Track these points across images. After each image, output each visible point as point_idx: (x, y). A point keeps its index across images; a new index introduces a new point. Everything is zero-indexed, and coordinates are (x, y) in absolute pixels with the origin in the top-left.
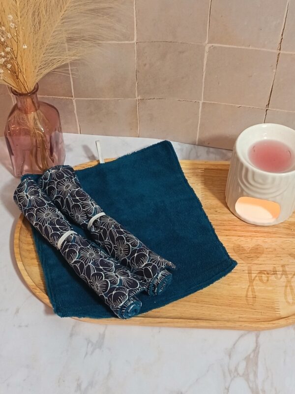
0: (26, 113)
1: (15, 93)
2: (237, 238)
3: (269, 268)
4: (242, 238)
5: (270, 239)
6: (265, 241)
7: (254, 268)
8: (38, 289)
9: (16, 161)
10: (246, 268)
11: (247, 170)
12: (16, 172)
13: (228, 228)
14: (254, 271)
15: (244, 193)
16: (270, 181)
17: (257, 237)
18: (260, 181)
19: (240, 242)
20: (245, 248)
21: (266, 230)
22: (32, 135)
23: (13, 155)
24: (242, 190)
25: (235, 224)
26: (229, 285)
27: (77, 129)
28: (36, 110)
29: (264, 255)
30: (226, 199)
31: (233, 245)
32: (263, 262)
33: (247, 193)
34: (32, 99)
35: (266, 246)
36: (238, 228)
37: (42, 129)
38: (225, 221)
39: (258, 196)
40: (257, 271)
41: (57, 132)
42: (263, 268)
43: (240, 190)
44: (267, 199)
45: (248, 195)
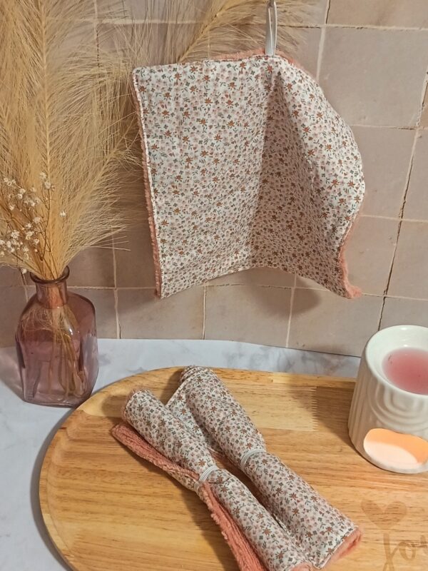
0: (50, 308)
1: (35, 279)
2: (366, 490)
3: (415, 537)
4: (374, 492)
5: (416, 493)
6: (408, 496)
7: (393, 536)
8: (72, 555)
9: (27, 376)
10: (381, 536)
11: (383, 388)
12: (27, 393)
13: (352, 474)
14: (393, 540)
15: (378, 423)
16: (415, 405)
17: (396, 490)
18: (402, 405)
19: (371, 496)
20: (379, 506)
21: (408, 479)
22: (55, 339)
23: (24, 367)
24: (375, 419)
25: (364, 469)
26: (355, 560)
27: (116, 332)
28: (64, 304)
29: (406, 518)
30: (350, 432)
31: (360, 501)
32: (405, 529)
33: (382, 423)
34: (60, 289)
35: (409, 504)
36: (368, 476)
37: (71, 331)
38: (348, 464)
39: (397, 427)
40: (397, 541)
41: (91, 335)
42: (406, 536)
43: (371, 419)
44: (410, 434)
45: (383, 427)
